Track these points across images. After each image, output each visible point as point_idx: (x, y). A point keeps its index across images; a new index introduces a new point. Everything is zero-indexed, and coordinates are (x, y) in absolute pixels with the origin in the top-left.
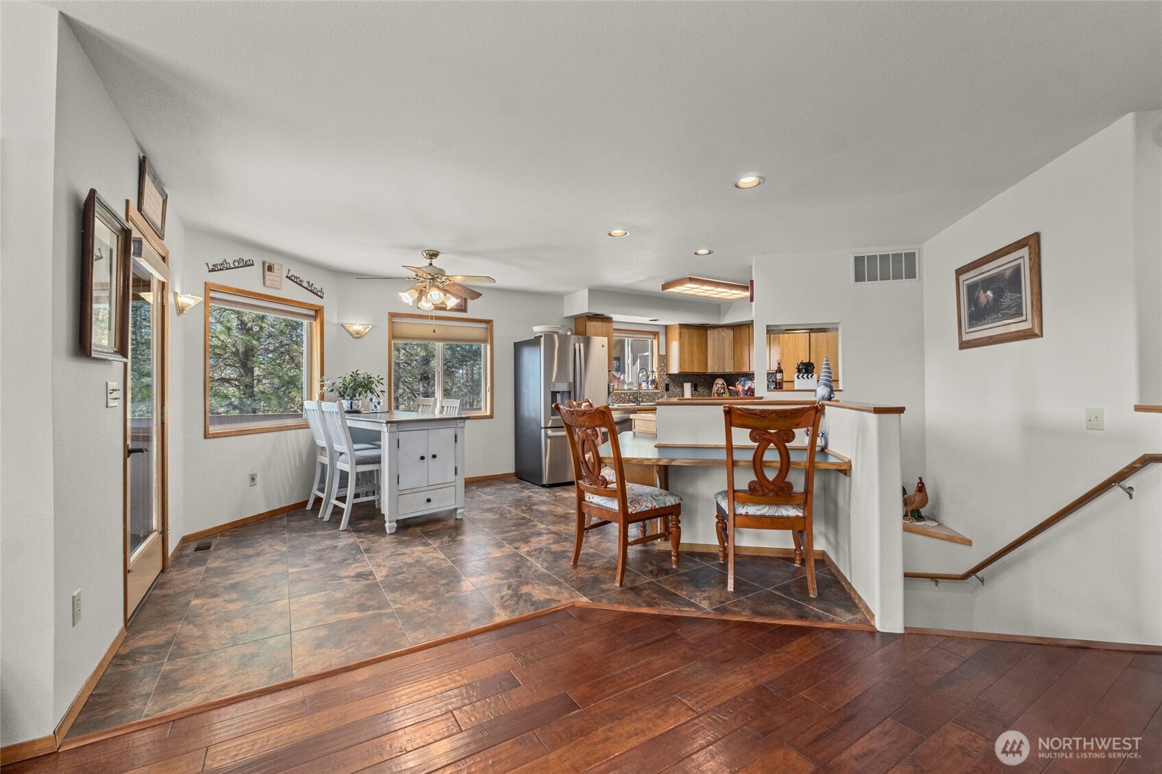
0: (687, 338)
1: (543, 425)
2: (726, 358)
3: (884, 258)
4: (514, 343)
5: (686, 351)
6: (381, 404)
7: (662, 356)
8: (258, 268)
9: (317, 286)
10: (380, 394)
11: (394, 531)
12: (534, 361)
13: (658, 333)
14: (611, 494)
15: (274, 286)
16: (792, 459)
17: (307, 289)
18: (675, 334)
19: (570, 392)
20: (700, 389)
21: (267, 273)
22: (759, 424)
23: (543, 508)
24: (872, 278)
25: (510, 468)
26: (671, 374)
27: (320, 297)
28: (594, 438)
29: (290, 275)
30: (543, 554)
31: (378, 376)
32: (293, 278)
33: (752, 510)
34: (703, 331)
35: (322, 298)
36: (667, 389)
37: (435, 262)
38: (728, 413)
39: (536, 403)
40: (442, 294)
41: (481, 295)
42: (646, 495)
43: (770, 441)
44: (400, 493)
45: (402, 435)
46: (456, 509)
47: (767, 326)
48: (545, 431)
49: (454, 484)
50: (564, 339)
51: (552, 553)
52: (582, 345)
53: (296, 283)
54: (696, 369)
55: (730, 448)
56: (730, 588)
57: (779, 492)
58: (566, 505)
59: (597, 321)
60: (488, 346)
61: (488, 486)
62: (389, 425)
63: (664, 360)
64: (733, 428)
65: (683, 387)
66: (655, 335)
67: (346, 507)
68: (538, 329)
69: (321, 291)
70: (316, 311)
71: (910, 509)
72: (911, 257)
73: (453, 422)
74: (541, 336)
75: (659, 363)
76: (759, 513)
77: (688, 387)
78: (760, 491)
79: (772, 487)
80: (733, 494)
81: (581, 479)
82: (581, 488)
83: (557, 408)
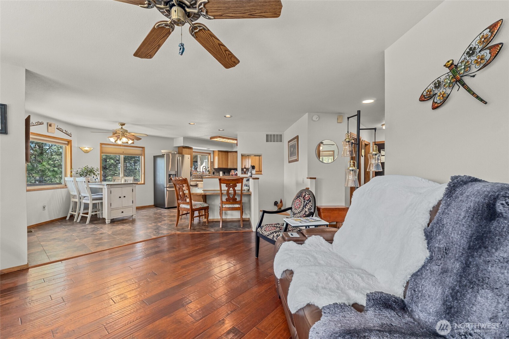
0: (221, 155)
1: (165, 186)
2: (235, 163)
3: (274, 135)
4: (154, 156)
5: (221, 160)
6: (98, 179)
7: (212, 162)
8: (45, 125)
9: (69, 132)
10: (97, 175)
11: (109, 223)
12: (162, 163)
13: (210, 153)
14: (187, 203)
15: (52, 132)
16: (236, 192)
17: (65, 133)
18: (217, 154)
19: (176, 174)
20: (226, 174)
21: (49, 127)
22: (228, 183)
23: (166, 214)
24: (271, 141)
25: (152, 203)
26: (215, 168)
27: (70, 136)
28: (182, 187)
29: (58, 128)
30: (166, 225)
31: (97, 168)
32: (59, 129)
33: (227, 206)
34: (227, 153)
35: (71, 137)
36: (214, 174)
37: (123, 127)
38: (220, 180)
39: (162, 179)
40: (127, 139)
41: (141, 139)
42: (198, 204)
43: (231, 187)
44: (111, 209)
45: (112, 189)
46: (133, 215)
47: (241, 154)
48: (166, 189)
49: (132, 206)
50: (173, 155)
51: (169, 224)
52: (180, 158)
53: (61, 131)
54: (224, 167)
55: (221, 190)
56: (221, 227)
57: (234, 201)
58: (174, 213)
59: (186, 149)
60: (143, 157)
61: (144, 209)
62: (107, 186)
63: (212, 163)
64: (222, 184)
65: (219, 173)
66: (209, 154)
67: (89, 216)
68: (163, 151)
69: (71, 134)
70: (68, 142)
71: (278, 208)
72: (281, 135)
73: (131, 185)
74: (165, 154)
75: (211, 164)
76: (229, 207)
77: (221, 173)
78: (228, 201)
79: (232, 199)
80: (222, 202)
81: (179, 200)
82: (179, 203)
83: (171, 179)
